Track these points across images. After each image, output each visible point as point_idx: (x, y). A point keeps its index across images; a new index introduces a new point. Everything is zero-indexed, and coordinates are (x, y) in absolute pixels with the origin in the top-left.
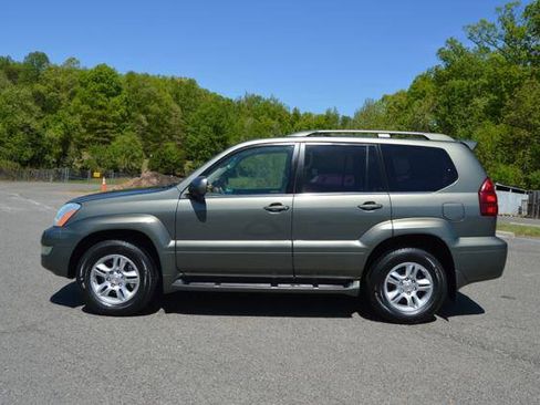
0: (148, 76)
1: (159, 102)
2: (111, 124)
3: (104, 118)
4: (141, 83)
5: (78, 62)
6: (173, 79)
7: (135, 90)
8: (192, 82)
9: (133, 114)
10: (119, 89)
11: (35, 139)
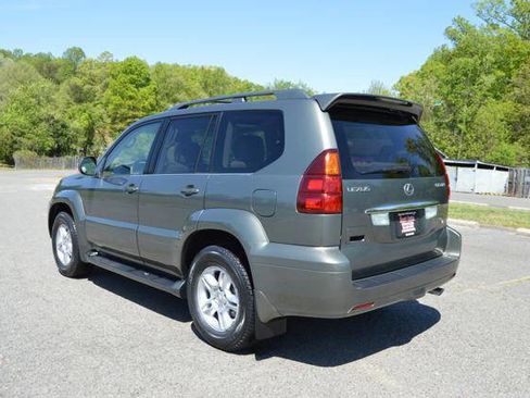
0: (178, 66)
1: (187, 91)
2: (140, 114)
3: (134, 108)
4: (168, 73)
5: (111, 56)
6: (203, 68)
7: (164, 80)
8: (220, 72)
9: (162, 103)
10: (148, 80)
11: (60, 130)
